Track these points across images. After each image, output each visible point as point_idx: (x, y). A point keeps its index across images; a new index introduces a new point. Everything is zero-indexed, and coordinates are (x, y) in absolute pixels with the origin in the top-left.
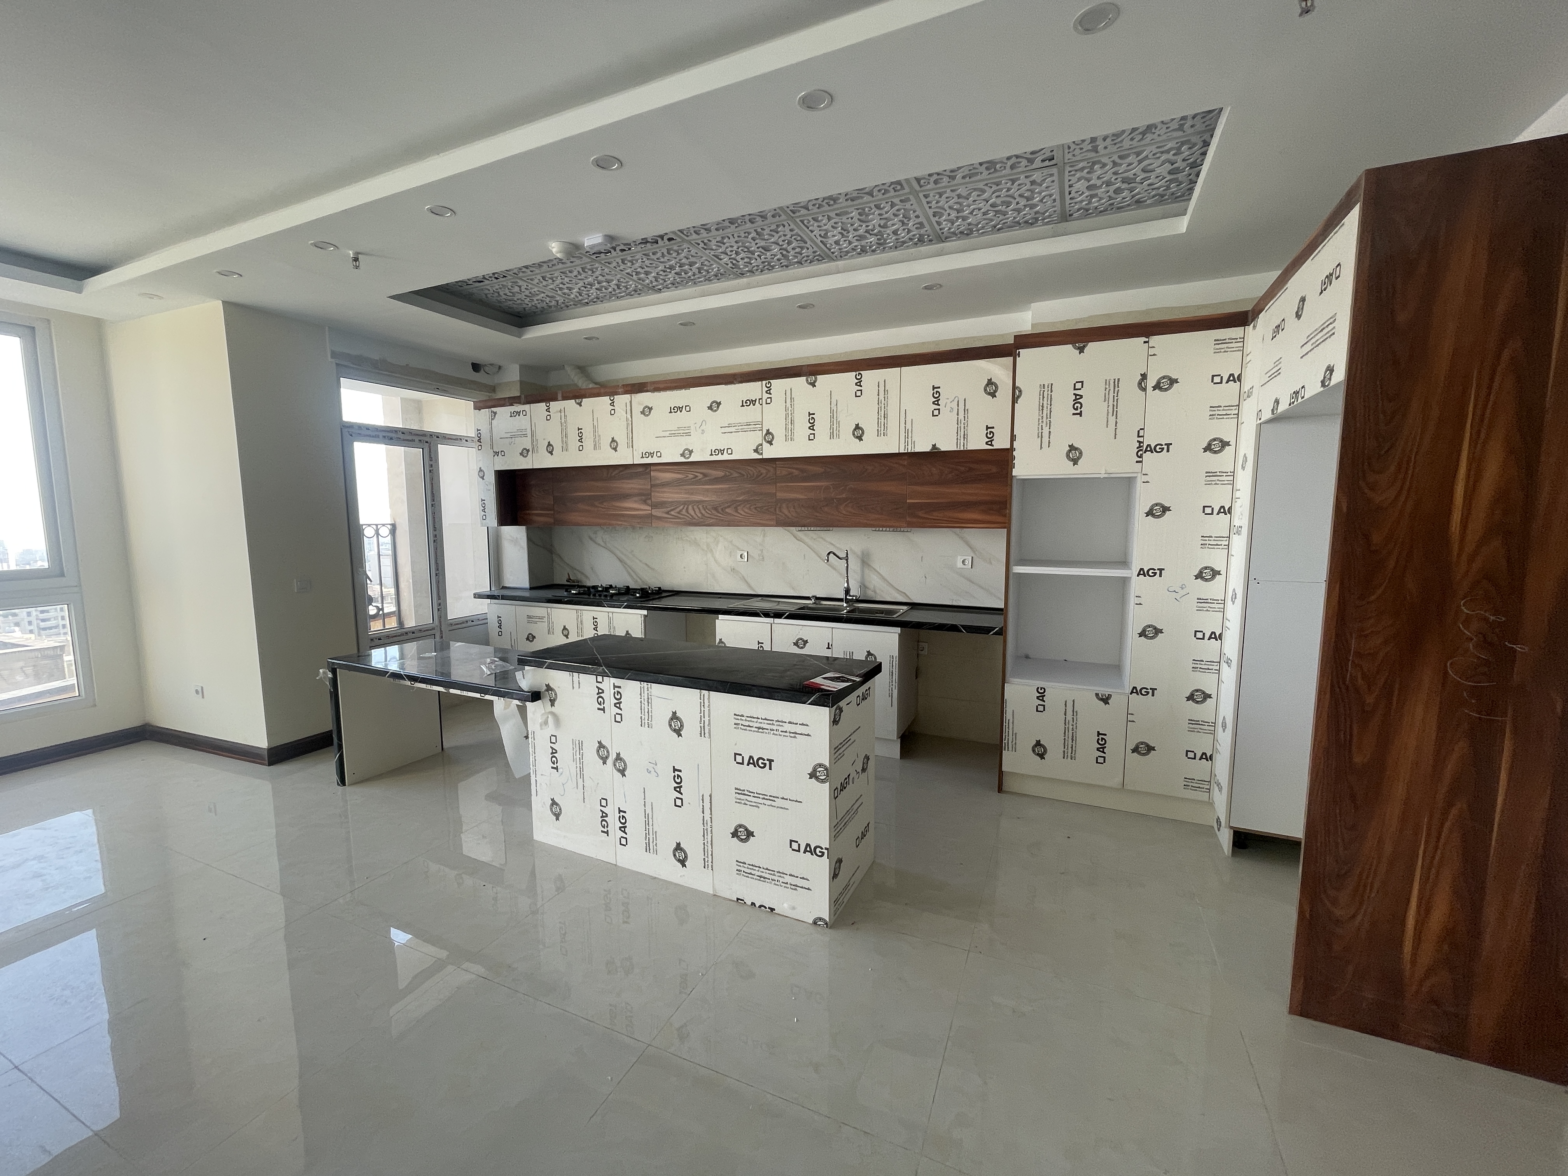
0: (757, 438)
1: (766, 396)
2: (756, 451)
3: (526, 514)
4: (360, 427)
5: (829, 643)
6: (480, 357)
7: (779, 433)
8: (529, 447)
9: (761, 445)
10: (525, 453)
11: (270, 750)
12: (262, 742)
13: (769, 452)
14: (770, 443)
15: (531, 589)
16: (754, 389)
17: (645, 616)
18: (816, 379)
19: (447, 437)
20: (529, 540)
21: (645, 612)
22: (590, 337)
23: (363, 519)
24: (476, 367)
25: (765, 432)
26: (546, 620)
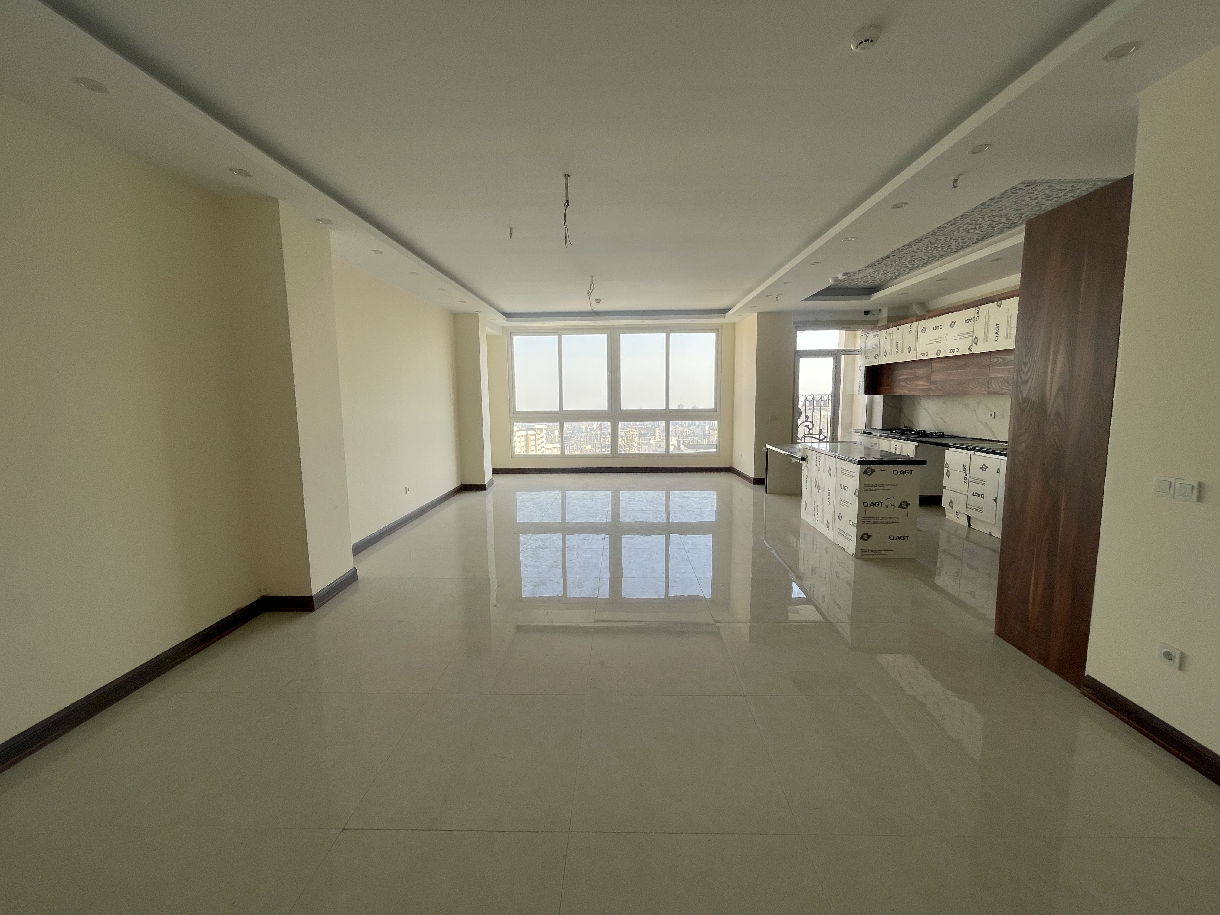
0: (969, 341)
1: (977, 315)
2: (969, 349)
3: (880, 388)
4: (804, 351)
5: (998, 469)
6: (867, 309)
7: (981, 338)
8: (878, 354)
9: (972, 345)
10: (876, 356)
11: (754, 479)
12: (752, 475)
13: (976, 350)
14: (976, 344)
15: (882, 430)
16: (970, 313)
17: (916, 446)
18: (1002, 302)
19: (847, 350)
20: (884, 403)
21: (917, 444)
22: (902, 293)
23: (800, 392)
24: (866, 313)
25: (974, 337)
26: (877, 445)
